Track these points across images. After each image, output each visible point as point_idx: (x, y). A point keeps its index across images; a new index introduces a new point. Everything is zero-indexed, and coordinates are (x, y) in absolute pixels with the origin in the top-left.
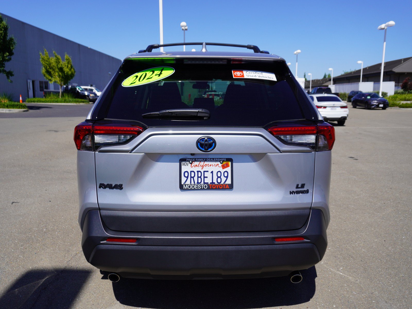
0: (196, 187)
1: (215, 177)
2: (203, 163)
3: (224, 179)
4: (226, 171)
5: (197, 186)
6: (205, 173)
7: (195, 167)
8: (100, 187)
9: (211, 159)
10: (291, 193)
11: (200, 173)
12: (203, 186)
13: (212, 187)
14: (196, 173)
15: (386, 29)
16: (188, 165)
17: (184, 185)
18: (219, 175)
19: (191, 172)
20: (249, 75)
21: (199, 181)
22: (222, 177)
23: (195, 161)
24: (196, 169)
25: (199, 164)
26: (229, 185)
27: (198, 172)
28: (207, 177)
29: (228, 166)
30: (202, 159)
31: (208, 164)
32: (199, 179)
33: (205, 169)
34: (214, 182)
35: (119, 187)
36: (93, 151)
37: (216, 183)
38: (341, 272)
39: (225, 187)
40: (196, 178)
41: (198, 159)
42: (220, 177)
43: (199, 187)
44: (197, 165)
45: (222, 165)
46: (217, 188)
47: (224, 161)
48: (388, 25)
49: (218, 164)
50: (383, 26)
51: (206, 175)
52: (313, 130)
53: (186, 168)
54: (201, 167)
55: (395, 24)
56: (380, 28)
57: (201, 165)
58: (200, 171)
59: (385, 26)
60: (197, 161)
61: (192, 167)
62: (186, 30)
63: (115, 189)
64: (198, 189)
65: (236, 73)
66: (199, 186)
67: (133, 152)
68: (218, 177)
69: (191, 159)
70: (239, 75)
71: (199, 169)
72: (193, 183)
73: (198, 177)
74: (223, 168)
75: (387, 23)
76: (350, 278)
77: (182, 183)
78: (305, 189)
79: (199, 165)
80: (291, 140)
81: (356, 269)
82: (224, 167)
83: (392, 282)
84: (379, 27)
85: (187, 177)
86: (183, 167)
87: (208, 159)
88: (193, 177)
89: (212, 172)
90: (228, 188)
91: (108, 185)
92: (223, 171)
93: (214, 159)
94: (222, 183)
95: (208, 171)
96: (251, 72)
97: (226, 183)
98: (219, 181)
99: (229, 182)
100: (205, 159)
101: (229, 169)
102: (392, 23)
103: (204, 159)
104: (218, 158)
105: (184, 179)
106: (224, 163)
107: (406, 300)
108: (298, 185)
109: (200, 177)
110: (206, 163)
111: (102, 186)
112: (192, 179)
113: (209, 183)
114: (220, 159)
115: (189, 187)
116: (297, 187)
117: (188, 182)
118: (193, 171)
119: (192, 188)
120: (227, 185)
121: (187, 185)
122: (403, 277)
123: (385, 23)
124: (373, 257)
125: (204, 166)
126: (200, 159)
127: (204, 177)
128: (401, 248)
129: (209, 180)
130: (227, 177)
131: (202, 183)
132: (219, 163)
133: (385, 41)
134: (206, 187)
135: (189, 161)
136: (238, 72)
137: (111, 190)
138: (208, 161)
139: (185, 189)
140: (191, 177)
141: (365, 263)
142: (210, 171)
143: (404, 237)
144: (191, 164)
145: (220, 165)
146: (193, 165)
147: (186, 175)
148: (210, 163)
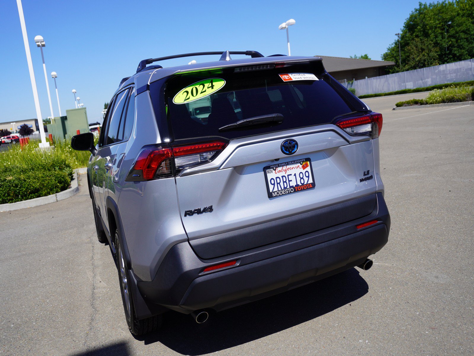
0: (284, 193)
1: (298, 179)
2: (285, 167)
3: (306, 179)
4: (307, 171)
5: (285, 191)
6: (289, 176)
7: (279, 173)
8: (185, 216)
9: (292, 161)
10: (361, 180)
11: (284, 178)
12: (290, 190)
13: (297, 189)
14: (281, 179)
15: (287, 28)
16: (272, 173)
17: (273, 193)
18: (301, 177)
19: (276, 178)
20: (295, 77)
21: (286, 186)
22: (305, 177)
23: (279, 166)
24: (280, 175)
25: (282, 168)
26: (311, 183)
27: (282, 177)
28: (291, 181)
29: (307, 166)
30: (284, 163)
31: (290, 168)
32: (285, 184)
33: (289, 172)
34: (298, 184)
35: (210, 209)
36: (173, 177)
37: (300, 185)
38: (376, 263)
39: (309, 187)
40: (282, 184)
41: (280, 164)
42: (302, 178)
43: (287, 192)
44: (280, 171)
45: (302, 166)
46: (302, 189)
47: (303, 161)
48: (289, 23)
49: (299, 166)
50: (284, 25)
51: (291, 178)
52: (368, 120)
53: (272, 175)
54: (284, 171)
55: (296, 22)
56: (281, 28)
57: (284, 170)
58: (284, 176)
59: (286, 25)
60: (280, 166)
61: (276, 173)
62: (43, 46)
63: (204, 213)
64: (286, 194)
65: (283, 77)
66: (286, 190)
67: (221, 168)
68: (301, 178)
69: (275, 165)
70: (287, 78)
71: (283, 174)
72: (280, 189)
73: (284, 182)
74: (304, 169)
75: (287, 22)
76: (387, 264)
77: (271, 191)
78: (370, 175)
79: (282, 170)
80: (353, 131)
81: (386, 256)
82: (304, 167)
83: (420, 256)
84: (280, 26)
85: (274, 184)
86: (268, 175)
87: (290, 162)
88: (279, 183)
89: (295, 175)
90: (312, 187)
91: (195, 210)
92: (304, 171)
93: (294, 161)
94: (305, 183)
95: (291, 175)
96: (295, 74)
97: (309, 183)
98: (302, 182)
99: (311, 181)
100: (287, 162)
101: (308, 169)
102: (292, 21)
103: (285, 163)
104: (298, 160)
105: (271, 187)
106: (304, 163)
107: (439, 266)
108: (365, 172)
109: (286, 182)
110: (288, 167)
111: (189, 213)
112: (279, 185)
113: (294, 186)
114: (300, 160)
115: (278, 193)
116: (365, 175)
117: (276, 189)
118: (278, 177)
119: (280, 194)
120: (310, 184)
121: (275, 192)
122: (424, 251)
123: (285, 22)
124: (392, 244)
125: (287, 171)
126: (283, 163)
127: (289, 181)
128: (408, 230)
129: (293, 184)
130: (308, 177)
131: (288, 187)
132: (299, 164)
133: (288, 42)
134: (292, 190)
135: (273, 168)
136: (285, 76)
137: (200, 215)
138: (290, 164)
139: (274, 197)
140: (277, 184)
141: (389, 250)
142: (293, 174)
143: (404, 222)
144: (275, 170)
145: (301, 166)
146: (277, 171)
147: (273, 182)
148: (291, 166)
